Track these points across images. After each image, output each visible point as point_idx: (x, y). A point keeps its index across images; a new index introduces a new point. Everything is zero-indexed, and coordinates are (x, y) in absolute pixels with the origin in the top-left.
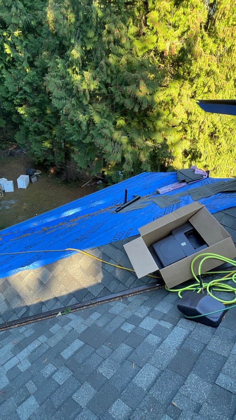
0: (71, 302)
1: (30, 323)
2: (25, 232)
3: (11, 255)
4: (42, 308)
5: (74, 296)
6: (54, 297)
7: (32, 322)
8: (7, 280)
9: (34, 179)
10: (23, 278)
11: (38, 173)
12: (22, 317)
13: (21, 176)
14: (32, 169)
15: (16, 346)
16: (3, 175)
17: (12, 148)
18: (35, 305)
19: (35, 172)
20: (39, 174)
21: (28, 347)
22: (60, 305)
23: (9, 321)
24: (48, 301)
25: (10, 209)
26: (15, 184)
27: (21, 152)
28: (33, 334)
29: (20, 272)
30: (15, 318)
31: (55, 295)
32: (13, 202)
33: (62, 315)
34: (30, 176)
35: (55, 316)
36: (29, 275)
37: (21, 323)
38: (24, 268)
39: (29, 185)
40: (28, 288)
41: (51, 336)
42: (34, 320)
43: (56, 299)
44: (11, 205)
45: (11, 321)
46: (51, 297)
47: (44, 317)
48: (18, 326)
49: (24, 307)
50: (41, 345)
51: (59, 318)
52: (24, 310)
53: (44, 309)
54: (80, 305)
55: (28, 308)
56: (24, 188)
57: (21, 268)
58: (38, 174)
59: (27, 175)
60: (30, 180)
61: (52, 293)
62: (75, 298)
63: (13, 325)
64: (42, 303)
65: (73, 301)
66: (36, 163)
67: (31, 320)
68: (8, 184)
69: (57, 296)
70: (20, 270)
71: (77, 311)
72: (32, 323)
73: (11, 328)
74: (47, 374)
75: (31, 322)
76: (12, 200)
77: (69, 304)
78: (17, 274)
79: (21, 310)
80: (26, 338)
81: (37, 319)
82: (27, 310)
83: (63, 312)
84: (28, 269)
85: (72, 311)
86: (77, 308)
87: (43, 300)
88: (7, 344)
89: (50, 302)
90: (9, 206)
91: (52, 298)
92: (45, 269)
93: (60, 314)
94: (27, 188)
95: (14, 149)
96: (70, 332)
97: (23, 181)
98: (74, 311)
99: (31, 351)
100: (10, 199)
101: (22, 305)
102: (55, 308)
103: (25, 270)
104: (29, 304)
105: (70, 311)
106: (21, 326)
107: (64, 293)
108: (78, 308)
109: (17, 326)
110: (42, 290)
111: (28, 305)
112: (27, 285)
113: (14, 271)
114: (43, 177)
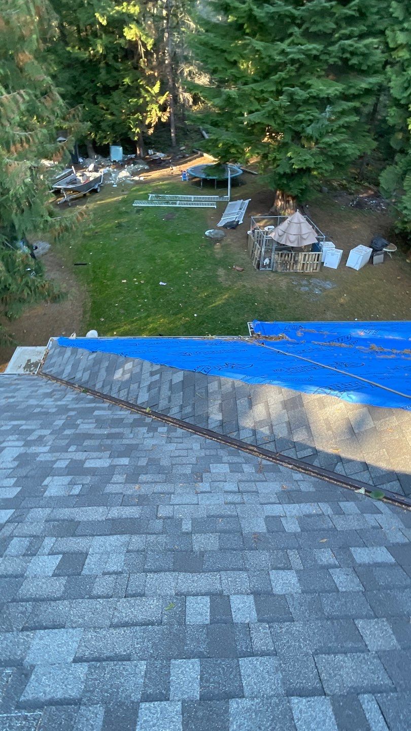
0: (388, 485)
1: (310, 475)
2: (340, 339)
3: (312, 364)
4: (336, 464)
5: (398, 479)
6: (363, 460)
7: (314, 474)
8: (300, 397)
9: (378, 258)
10: (324, 406)
11: (391, 249)
12: (302, 460)
13: (360, 247)
14: (383, 240)
15: (284, 491)
16: (332, 238)
17: (365, 195)
18: (327, 454)
19: (386, 246)
20: (392, 252)
21: (302, 505)
22: (367, 479)
23: (282, 453)
24: (349, 461)
25: (320, 295)
26: (345, 257)
27: (378, 205)
28: (312, 492)
29: (324, 395)
30: (291, 454)
31: (365, 458)
32: (328, 285)
33: (365, 495)
34: (373, 252)
35: (353, 490)
36: (336, 406)
37: (298, 467)
38: (332, 392)
39: (365, 266)
40: (326, 424)
41: (339, 512)
42: (318, 474)
43: (366, 466)
44: (325, 289)
45: (285, 455)
46: (358, 457)
47: (335, 480)
48: (292, 469)
49: (311, 448)
50: (320, 515)
51: (360, 496)
52: (308, 452)
53: (339, 469)
54: (403, 500)
55: (316, 452)
56: (355, 268)
57: (328, 391)
58: (389, 252)
59: (370, 247)
60: (372, 257)
61: (362, 452)
62: (399, 484)
63: (285, 462)
64: (340, 459)
65: (395, 486)
66: (397, 231)
67: (314, 472)
68: (333, 255)
69: (368, 462)
70: (325, 393)
71: (395, 505)
72: (313, 476)
73: (282, 465)
74: (321, 560)
75: (312, 474)
76: (328, 282)
77: (384, 487)
78: (319, 396)
79: (305, 449)
80: (300, 491)
81: (323, 476)
82: (314, 454)
83: (370, 492)
84: (339, 397)
85: (385, 500)
86: (396, 501)
87: (343, 455)
88: (272, 481)
89: (352, 463)
90: (321, 290)
91: (358, 460)
92: (365, 410)
93: (362, 491)
94: (360, 269)
95: (368, 197)
96: (373, 528)
97: (359, 256)
98: (389, 503)
99: (304, 513)
100: (326, 278)
101: (309, 443)
102: (357, 479)
103: (333, 397)
104: (319, 447)
105: (381, 497)
106: (296, 470)
107: (384, 465)
108: (399, 502)
109: (290, 466)
110: (348, 439)
111: (317, 448)
112: (327, 419)
113: (314, 389)
114: (395, 260)
